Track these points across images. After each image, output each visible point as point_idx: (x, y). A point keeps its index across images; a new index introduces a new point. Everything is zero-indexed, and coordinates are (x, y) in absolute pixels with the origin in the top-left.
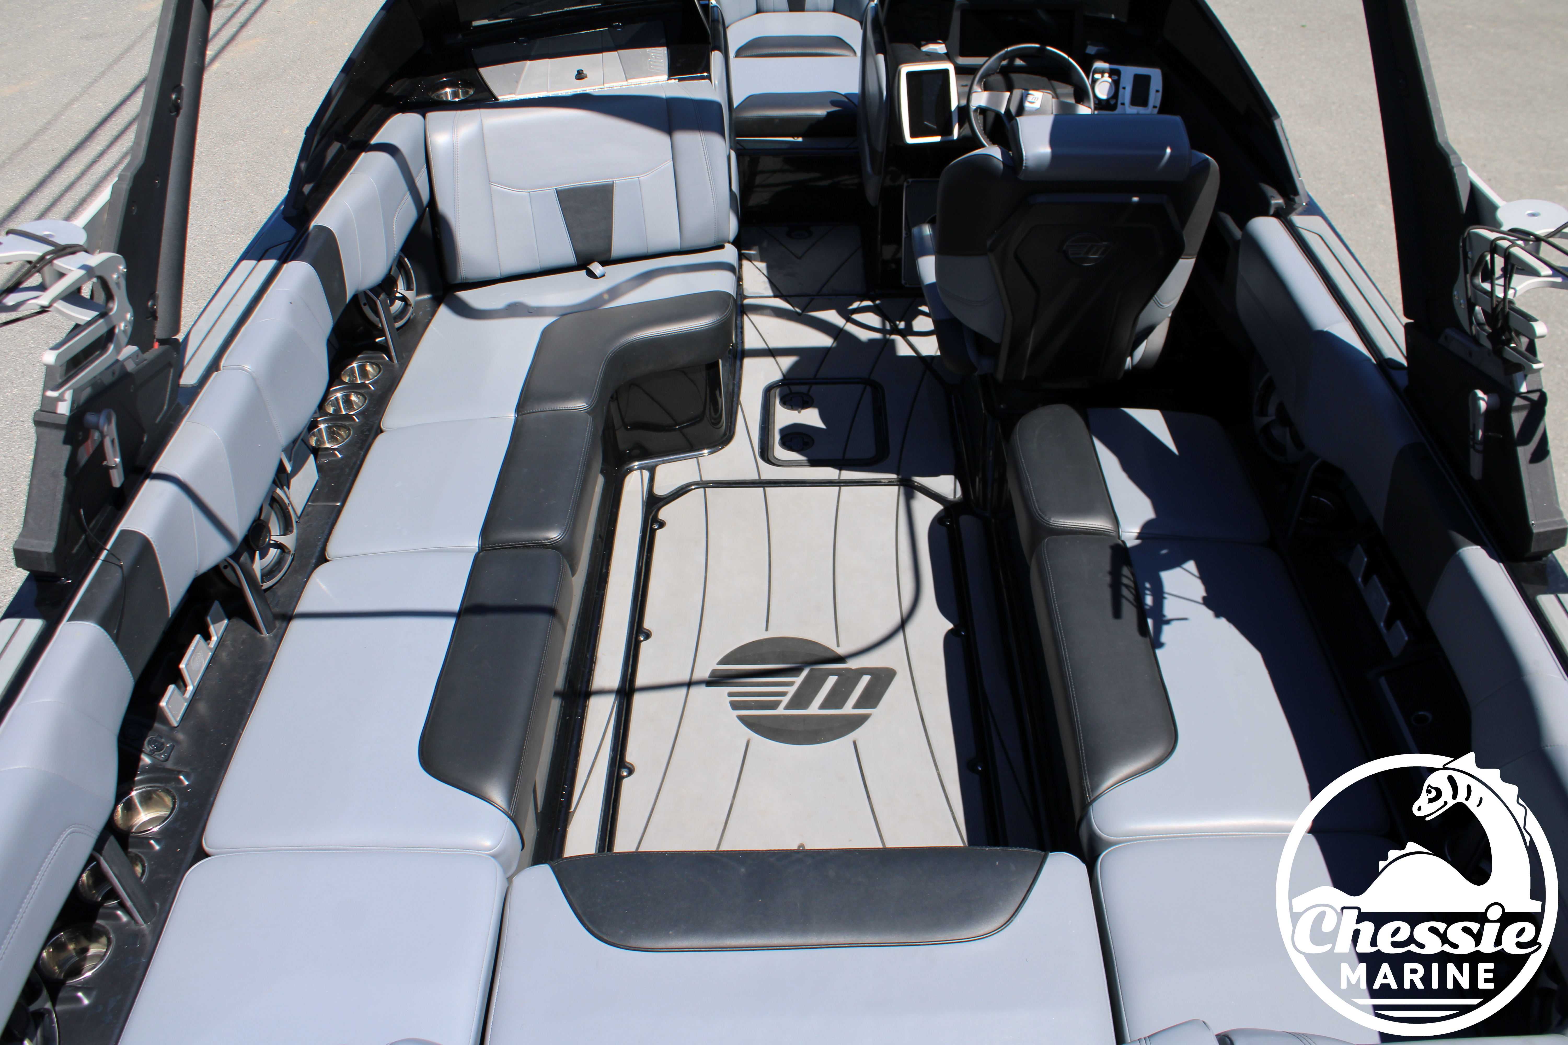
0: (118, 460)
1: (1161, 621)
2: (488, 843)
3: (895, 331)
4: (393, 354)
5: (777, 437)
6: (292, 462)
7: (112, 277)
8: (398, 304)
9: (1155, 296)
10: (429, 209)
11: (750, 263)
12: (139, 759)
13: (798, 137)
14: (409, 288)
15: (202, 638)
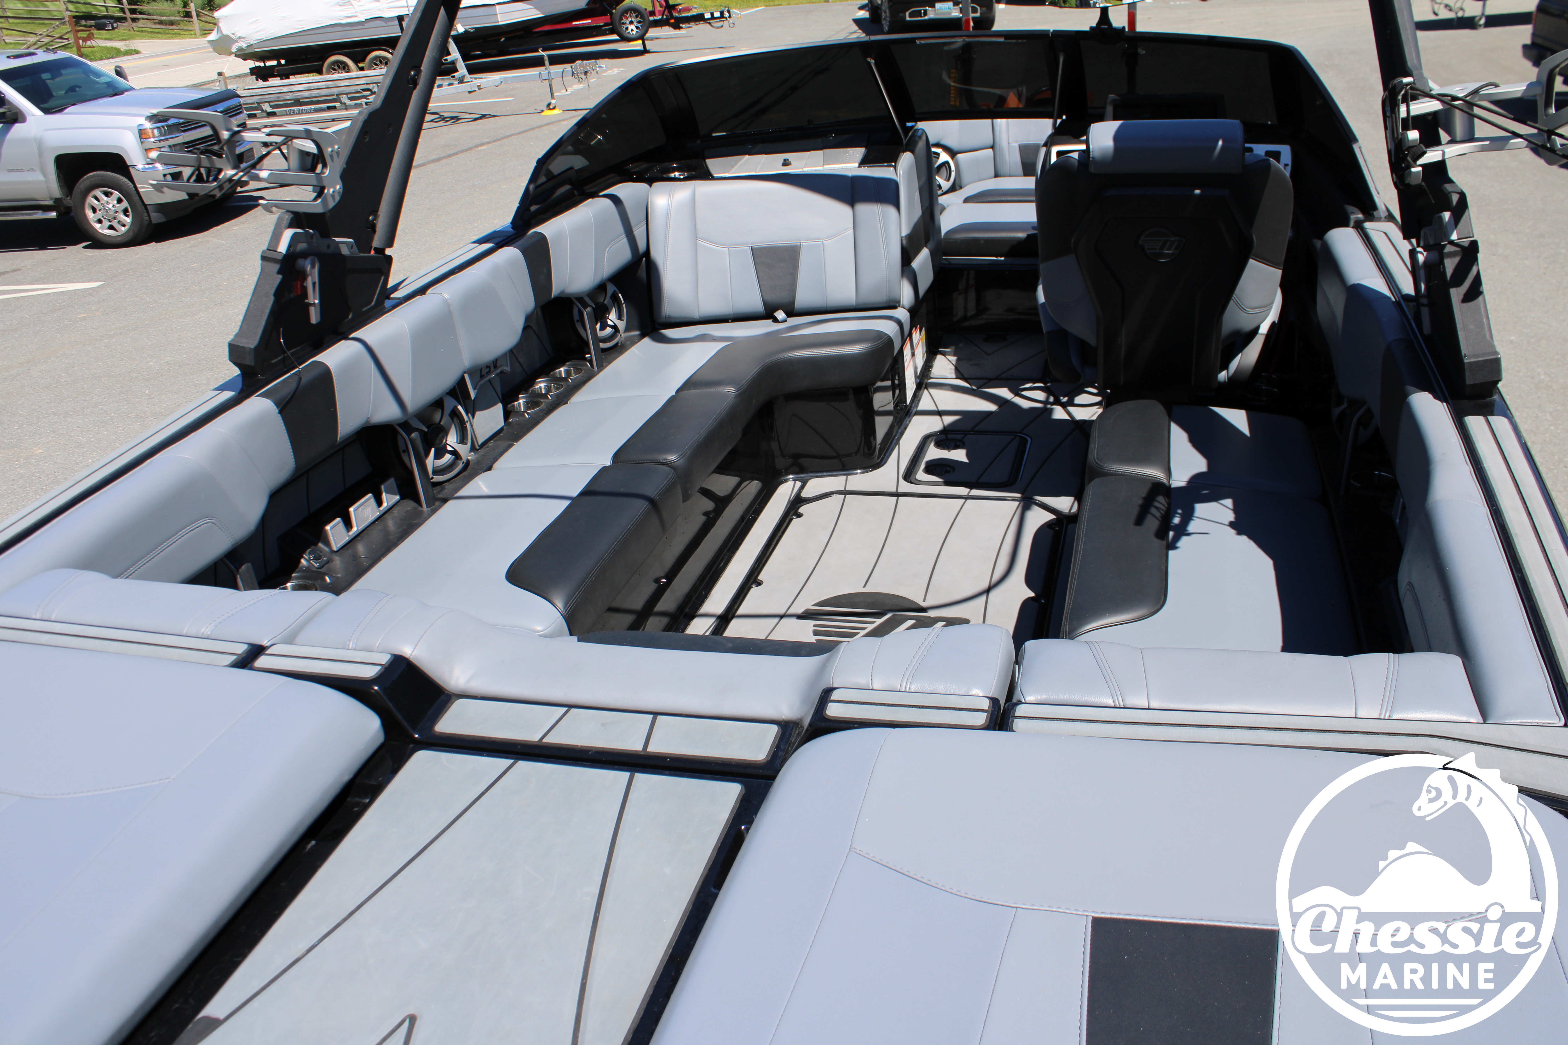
0: (317, 301)
1: (1182, 531)
2: (539, 628)
3: (1057, 402)
4: (595, 364)
5: (923, 466)
6: (476, 391)
7: (327, 150)
8: (609, 330)
9: (1234, 295)
10: (645, 259)
11: (943, 357)
12: (299, 562)
13: (1001, 257)
14: (620, 318)
15: (373, 496)
